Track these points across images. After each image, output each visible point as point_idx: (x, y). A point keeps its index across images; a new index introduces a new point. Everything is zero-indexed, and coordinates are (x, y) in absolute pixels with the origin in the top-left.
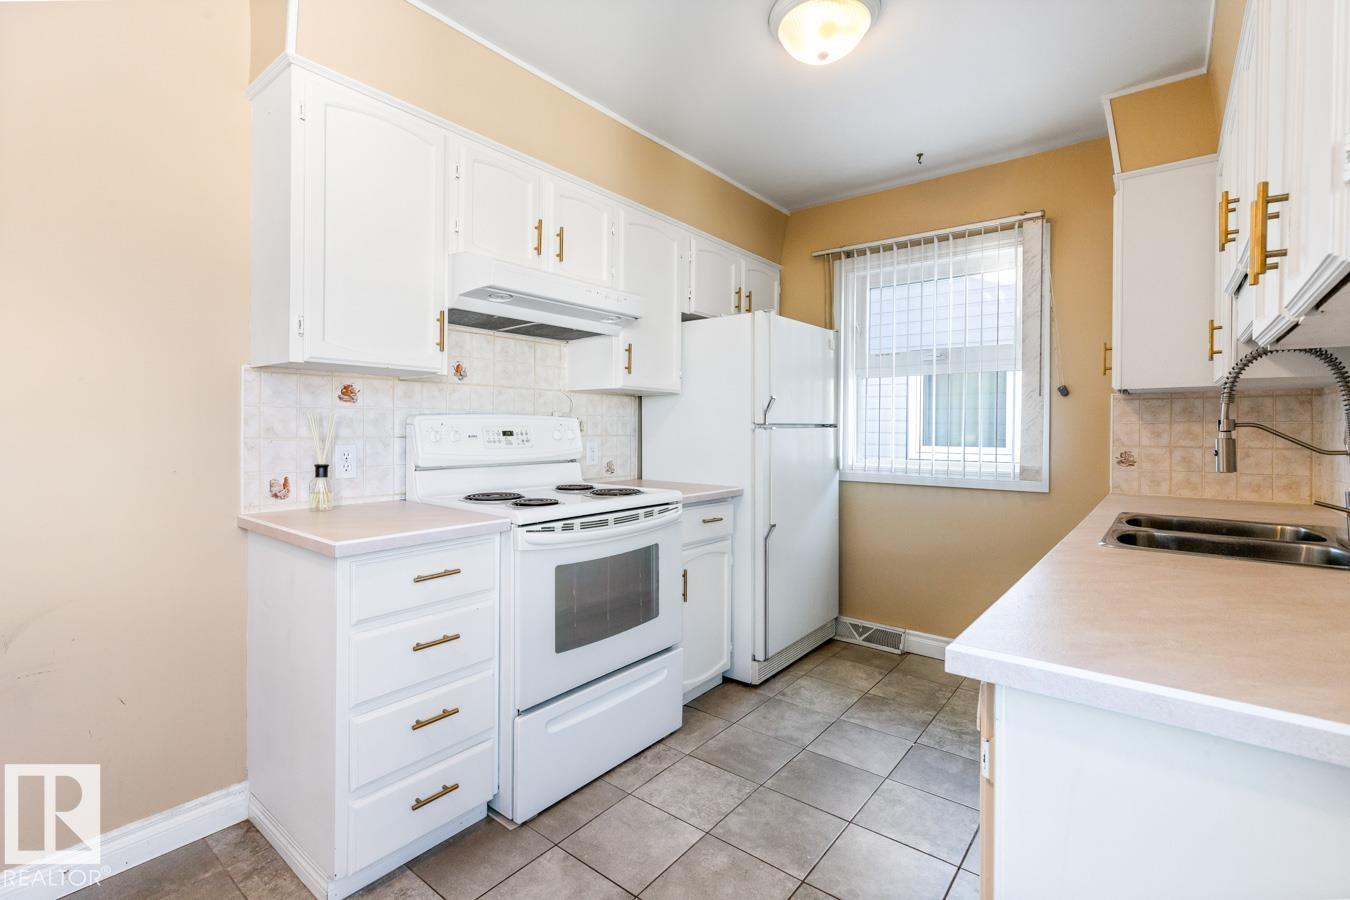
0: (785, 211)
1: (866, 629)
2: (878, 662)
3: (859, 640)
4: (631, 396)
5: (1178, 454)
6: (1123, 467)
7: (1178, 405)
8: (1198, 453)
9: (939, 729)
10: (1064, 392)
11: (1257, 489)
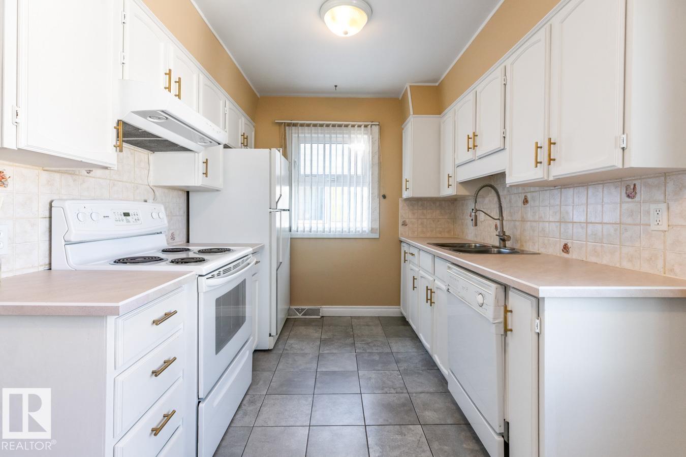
0: (258, 95)
1: (303, 310)
2: (313, 324)
3: (300, 316)
4: (182, 190)
5: (420, 221)
6: (404, 227)
7: (420, 203)
8: (425, 220)
9: (359, 344)
10: (384, 197)
11: (440, 233)
